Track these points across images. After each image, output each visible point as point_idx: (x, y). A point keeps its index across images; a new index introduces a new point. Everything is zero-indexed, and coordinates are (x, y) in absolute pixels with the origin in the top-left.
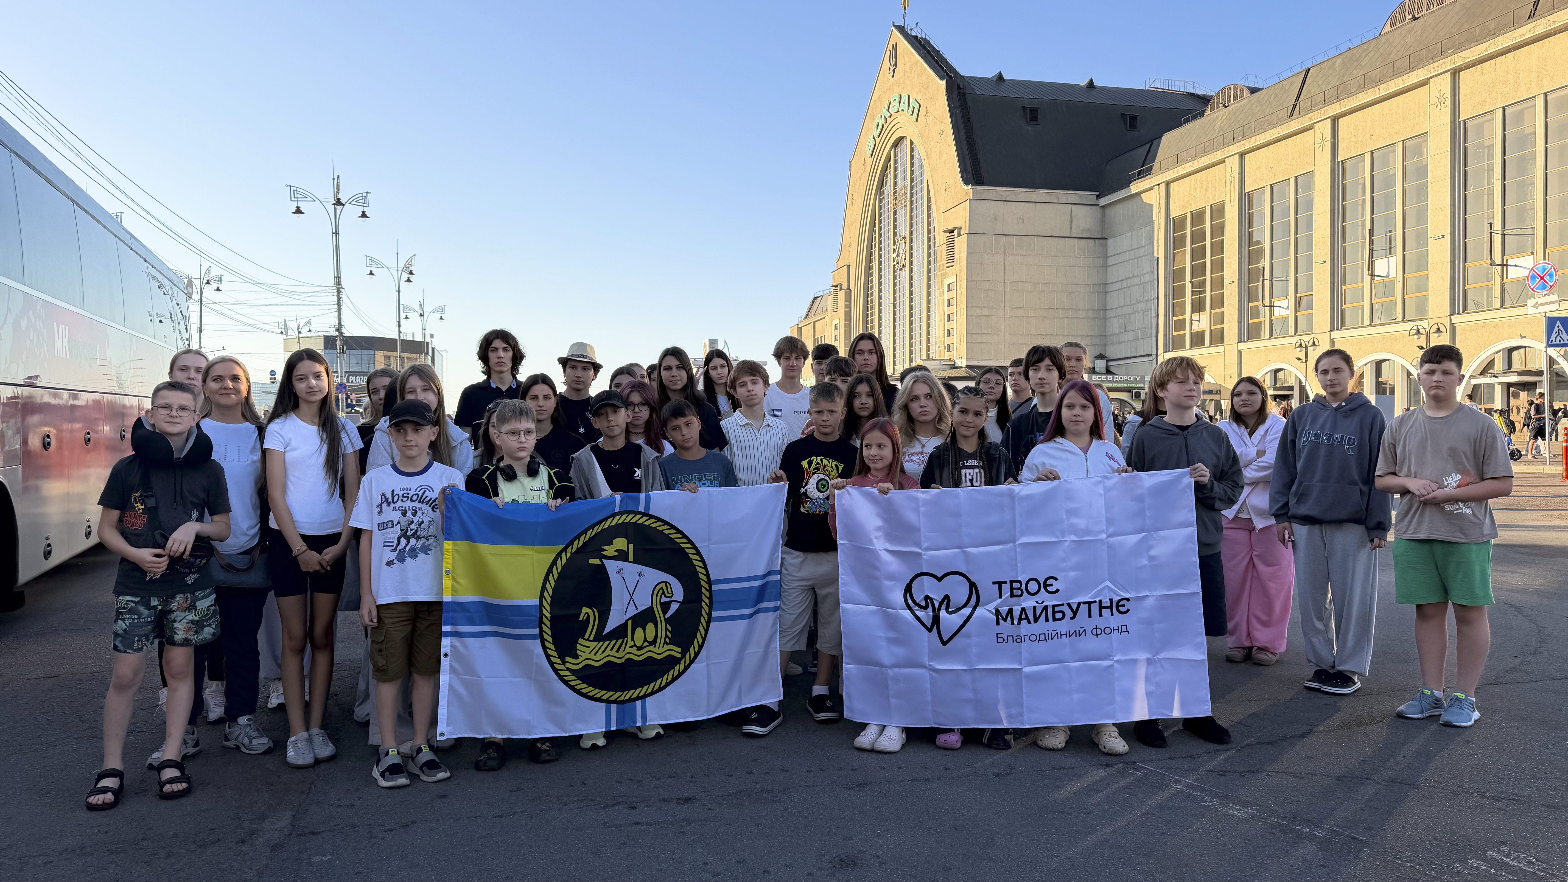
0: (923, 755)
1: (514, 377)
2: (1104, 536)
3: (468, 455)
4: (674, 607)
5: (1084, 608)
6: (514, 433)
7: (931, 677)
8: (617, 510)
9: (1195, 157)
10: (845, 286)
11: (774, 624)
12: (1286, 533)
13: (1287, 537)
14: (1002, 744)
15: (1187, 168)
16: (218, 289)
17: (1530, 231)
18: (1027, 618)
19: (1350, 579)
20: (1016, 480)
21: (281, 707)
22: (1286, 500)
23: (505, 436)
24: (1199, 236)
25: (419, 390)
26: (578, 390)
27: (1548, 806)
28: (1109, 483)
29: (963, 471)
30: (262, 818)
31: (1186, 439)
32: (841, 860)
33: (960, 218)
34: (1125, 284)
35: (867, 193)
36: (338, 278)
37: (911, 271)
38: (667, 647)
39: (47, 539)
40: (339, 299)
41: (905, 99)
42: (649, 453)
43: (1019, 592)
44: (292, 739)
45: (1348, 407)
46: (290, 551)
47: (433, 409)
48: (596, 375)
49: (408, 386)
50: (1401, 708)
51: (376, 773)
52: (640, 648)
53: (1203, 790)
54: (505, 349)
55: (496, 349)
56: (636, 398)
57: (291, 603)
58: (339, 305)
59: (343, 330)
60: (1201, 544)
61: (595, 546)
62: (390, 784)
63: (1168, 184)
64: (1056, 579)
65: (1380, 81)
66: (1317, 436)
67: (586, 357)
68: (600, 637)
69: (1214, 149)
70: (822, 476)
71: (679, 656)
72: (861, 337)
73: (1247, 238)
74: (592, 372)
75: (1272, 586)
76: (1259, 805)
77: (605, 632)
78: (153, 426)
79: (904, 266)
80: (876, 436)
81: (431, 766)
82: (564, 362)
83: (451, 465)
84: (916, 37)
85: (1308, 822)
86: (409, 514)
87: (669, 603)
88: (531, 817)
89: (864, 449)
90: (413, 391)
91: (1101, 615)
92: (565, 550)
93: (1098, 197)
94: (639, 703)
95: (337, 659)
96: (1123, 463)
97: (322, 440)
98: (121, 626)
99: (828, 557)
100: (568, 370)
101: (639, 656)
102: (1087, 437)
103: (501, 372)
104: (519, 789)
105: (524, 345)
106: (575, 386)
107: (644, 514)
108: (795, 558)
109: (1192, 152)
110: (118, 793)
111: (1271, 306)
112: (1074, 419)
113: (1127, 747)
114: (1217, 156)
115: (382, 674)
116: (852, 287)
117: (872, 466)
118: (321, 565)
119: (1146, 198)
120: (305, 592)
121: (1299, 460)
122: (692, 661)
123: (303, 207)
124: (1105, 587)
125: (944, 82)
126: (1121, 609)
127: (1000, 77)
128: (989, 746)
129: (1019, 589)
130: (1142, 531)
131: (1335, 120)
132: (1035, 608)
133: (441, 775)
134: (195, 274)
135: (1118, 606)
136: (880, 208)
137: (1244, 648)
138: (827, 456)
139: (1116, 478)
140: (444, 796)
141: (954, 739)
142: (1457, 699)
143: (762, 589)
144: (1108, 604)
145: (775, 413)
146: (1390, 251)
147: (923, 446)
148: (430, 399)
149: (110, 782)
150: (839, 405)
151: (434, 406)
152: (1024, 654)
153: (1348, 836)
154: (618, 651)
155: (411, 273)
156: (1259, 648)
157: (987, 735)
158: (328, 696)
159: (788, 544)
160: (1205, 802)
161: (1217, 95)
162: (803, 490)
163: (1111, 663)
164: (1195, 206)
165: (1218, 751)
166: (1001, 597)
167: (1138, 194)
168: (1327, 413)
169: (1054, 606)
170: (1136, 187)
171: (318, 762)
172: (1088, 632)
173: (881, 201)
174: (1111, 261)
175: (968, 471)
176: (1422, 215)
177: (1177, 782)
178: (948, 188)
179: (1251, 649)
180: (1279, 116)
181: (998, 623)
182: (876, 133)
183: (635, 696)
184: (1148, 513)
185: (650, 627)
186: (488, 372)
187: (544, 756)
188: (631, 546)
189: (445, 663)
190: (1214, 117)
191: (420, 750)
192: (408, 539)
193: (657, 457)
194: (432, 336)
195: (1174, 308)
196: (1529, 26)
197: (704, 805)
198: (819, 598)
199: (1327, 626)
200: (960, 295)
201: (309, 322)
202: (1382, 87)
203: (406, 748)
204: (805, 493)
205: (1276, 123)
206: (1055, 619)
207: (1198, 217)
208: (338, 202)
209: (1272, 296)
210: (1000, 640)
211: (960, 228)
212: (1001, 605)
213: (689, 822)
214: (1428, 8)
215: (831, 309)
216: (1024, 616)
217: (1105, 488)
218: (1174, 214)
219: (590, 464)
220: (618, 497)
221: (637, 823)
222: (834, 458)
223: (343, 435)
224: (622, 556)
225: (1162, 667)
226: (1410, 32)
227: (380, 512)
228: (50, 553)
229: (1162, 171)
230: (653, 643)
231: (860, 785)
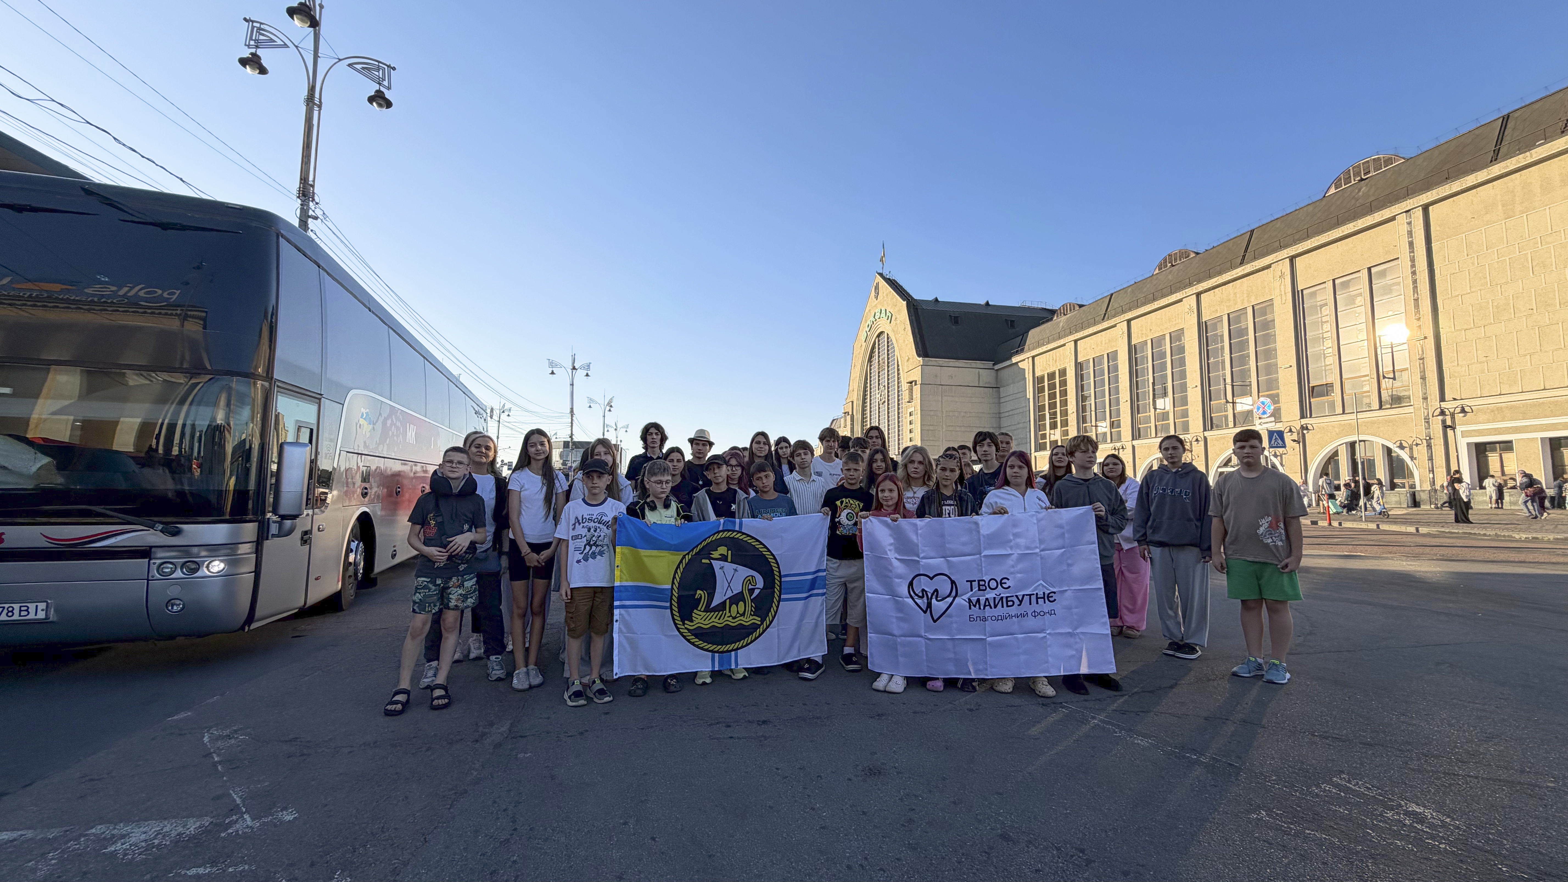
0: (918, 694)
1: (661, 451)
2: (1038, 550)
3: (629, 495)
4: (757, 592)
5: (1026, 598)
6: (661, 482)
7: (926, 644)
8: (721, 528)
9: (1048, 343)
10: (850, 413)
11: (822, 604)
12: (1146, 552)
13: (1146, 554)
14: (970, 687)
15: (1044, 349)
16: (509, 415)
17: (1248, 384)
18: (990, 605)
19: (1191, 583)
20: (977, 514)
21: (512, 652)
22: (1144, 531)
23: (654, 484)
24: (1052, 387)
25: (602, 454)
26: (699, 458)
27: (1364, 744)
28: (1040, 516)
29: (944, 507)
30: (492, 724)
31: (1088, 487)
32: (870, 769)
33: (916, 375)
34: (1011, 413)
35: (863, 362)
36: (572, 409)
37: (888, 404)
38: (752, 617)
39: (394, 547)
40: (572, 420)
41: (883, 311)
42: (741, 495)
43: (984, 588)
44: (517, 672)
45: (1184, 471)
46: (521, 553)
47: (610, 466)
48: (710, 449)
49: (596, 451)
50: (1235, 669)
51: (566, 696)
52: (734, 618)
53: (1113, 725)
54: (656, 434)
55: (652, 433)
56: (733, 462)
57: (519, 585)
58: (572, 423)
59: (573, 437)
60: (1102, 557)
61: (707, 551)
62: (574, 704)
63: (1033, 357)
64: (1008, 579)
65: (1154, 299)
66: (1164, 490)
67: (705, 438)
68: (707, 610)
69: (1060, 338)
70: (850, 511)
71: (759, 623)
72: (872, 428)
73: (1080, 387)
74: (708, 447)
75: (1135, 586)
76: (1154, 737)
77: (712, 606)
78: (443, 474)
79: (884, 402)
80: (888, 484)
81: (601, 692)
82: (691, 441)
83: (619, 500)
84: (889, 279)
85: (1194, 751)
86: (592, 530)
87: (754, 589)
88: (662, 730)
89: (879, 493)
90: (599, 454)
91: (1037, 603)
92: (688, 554)
93: (994, 365)
94: (733, 653)
95: (548, 621)
96: (1048, 504)
97: (543, 483)
98: (418, 597)
99: (856, 563)
100: (694, 446)
101: (733, 623)
102: (1024, 487)
103: (654, 447)
104: (655, 710)
105: (668, 432)
106: (698, 455)
107: (739, 532)
108: (835, 563)
109: (1046, 340)
110: (406, 705)
111: (1096, 426)
112: (1014, 474)
113: (1055, 692)
114: (1062, 342)
115: (573, 633)
116: (855, 414)
117: (885, 503)
118: (538, 562)
119: (1021, 365)
120: (527, 578)
121: (1152, 505)
122: (768, 627)
123: (555, 371)
124: (1039, 585)
125: (905, 302)
126: (1050, 599)
127: (936, 300)
128: (962, 689)
129: (984, 585)
130: (1064, 547)
131: (1129, 321)
132: (995, 598)
133: (607, 699)
134: (496, 407)
135: (1048, 597)
136: (870, 370)
137: (1118, 627)
138: (852, 498)
139: (1044, 513)
140: (607, 713)
141: (939, 685)
142: (1274, 664)
143: (814, 581)
144: (1042, 596)
145: (819, 474)
146: (1165, 394)
147: (915, 493)
148: (609, 459)
149: (401, 697)
150: (862, 466)
151: (610, 464)
152: (988, 629)
153: (1225, 762)
154: (719, 619)
155: (611, 406)
156: (1128, 627)
157: (960, 682)
158: (540, 646)
159: (830, 554)
160: (1116, 733)
161: (1060, 309)
162: (837, 520)
163: (1045, 635)
164: (1050, 370)
165: (1116, 696)
166: (972, 590)
167: (1017, 363)
168: (1168, 476)
169: (1007, 597)
170: (1015, 360)
171: (531, 687)
172: (1029, 614)
173: (871, 366)
174: (1002, 400)
175: (947, 507)
176: (1183, 375)
177: (1094, 718)
178: (909, 359)
179: (1122, 627)
180: (1097, 319)
181: (970, 608)
182: (868, 330)
183: (731, 648)
184: (1066, 535)
185: (741, 604)
186: (646, 448)
187: (672, 688)
188: (730, 552)
189: (616, 626)
190: (1060, 321)
191: (594, 682)
192: (591, 546)
193: (746, 498)
194: (621, 441)
195: (1040, 427)
196: (1240, 269)
197: (775, 726)
198: (849, 589)
199: (1176, 613)
200: (917, 418)
201: (556, 434)
202: (1155, 303)
203: (585, 680)
204: (839, 522)
205: (1095, 324)
206: (1008, 606)
207: (1051, 376)
208: (574, 368)
209: (1096, 420)
210: (972, 619)
211: (916, 381)
212: (972, 596)
213: (766, 738)
214: (1180, 260)
215: (842, 425)
216: (987, 604)
217: (1037, 519)
218: (1038, 373)
219: (704, 500)
220: (722, 521)
221: (731, 737)
222: (857, 499)
223: (556, 481)
224: (724, 558)
225: (1080, 639)
226: (1170, 273)
227: (574, 529)
228: (395, 555)
229: (1029, 350)
230: (743, 615)
231: (878, 715)
